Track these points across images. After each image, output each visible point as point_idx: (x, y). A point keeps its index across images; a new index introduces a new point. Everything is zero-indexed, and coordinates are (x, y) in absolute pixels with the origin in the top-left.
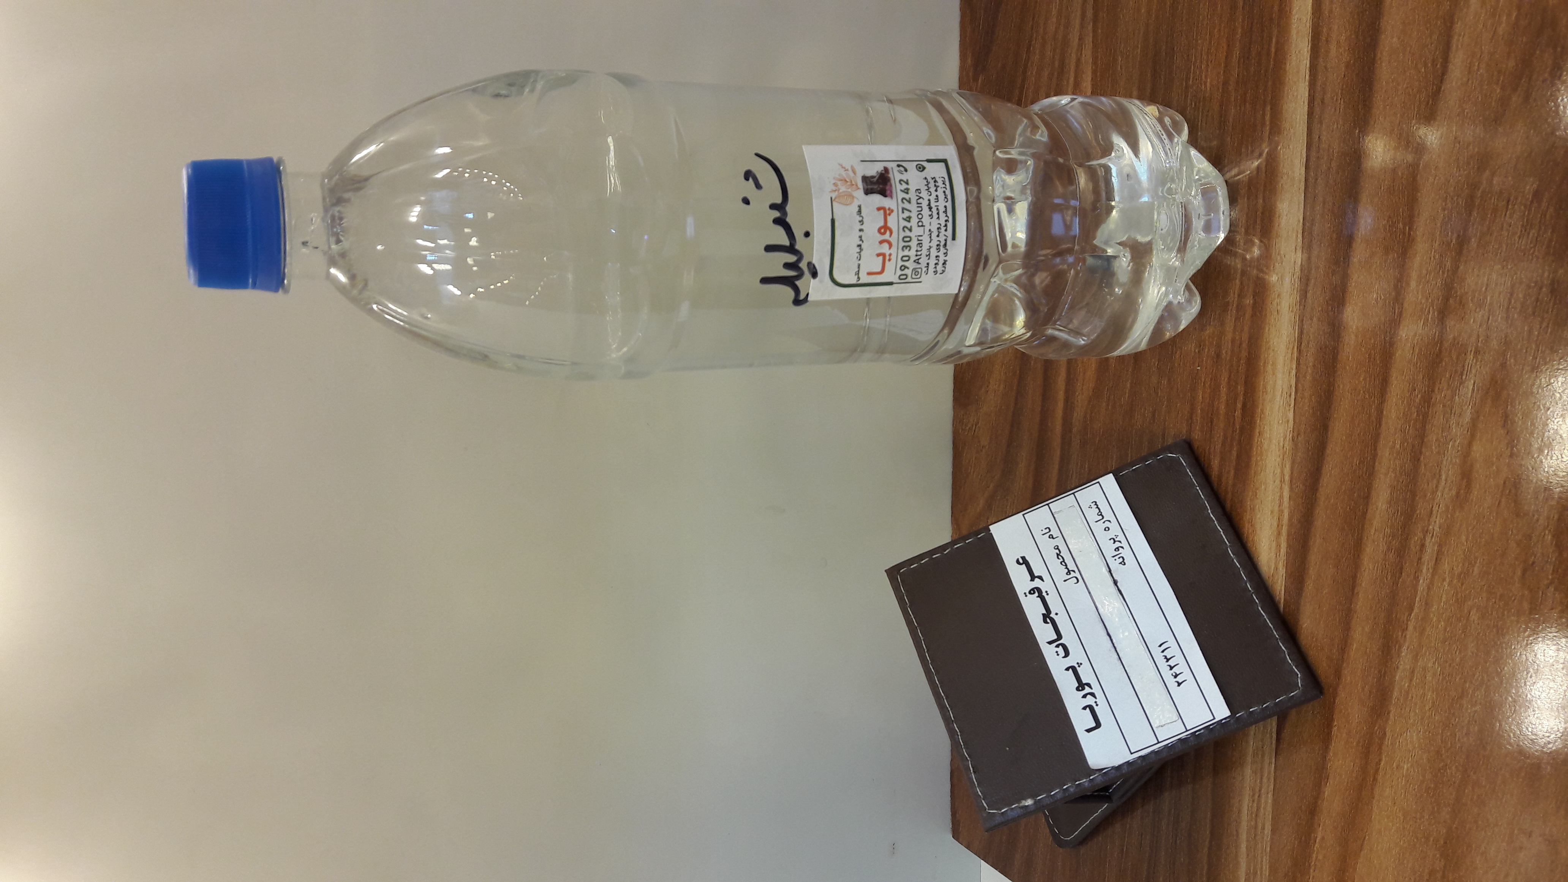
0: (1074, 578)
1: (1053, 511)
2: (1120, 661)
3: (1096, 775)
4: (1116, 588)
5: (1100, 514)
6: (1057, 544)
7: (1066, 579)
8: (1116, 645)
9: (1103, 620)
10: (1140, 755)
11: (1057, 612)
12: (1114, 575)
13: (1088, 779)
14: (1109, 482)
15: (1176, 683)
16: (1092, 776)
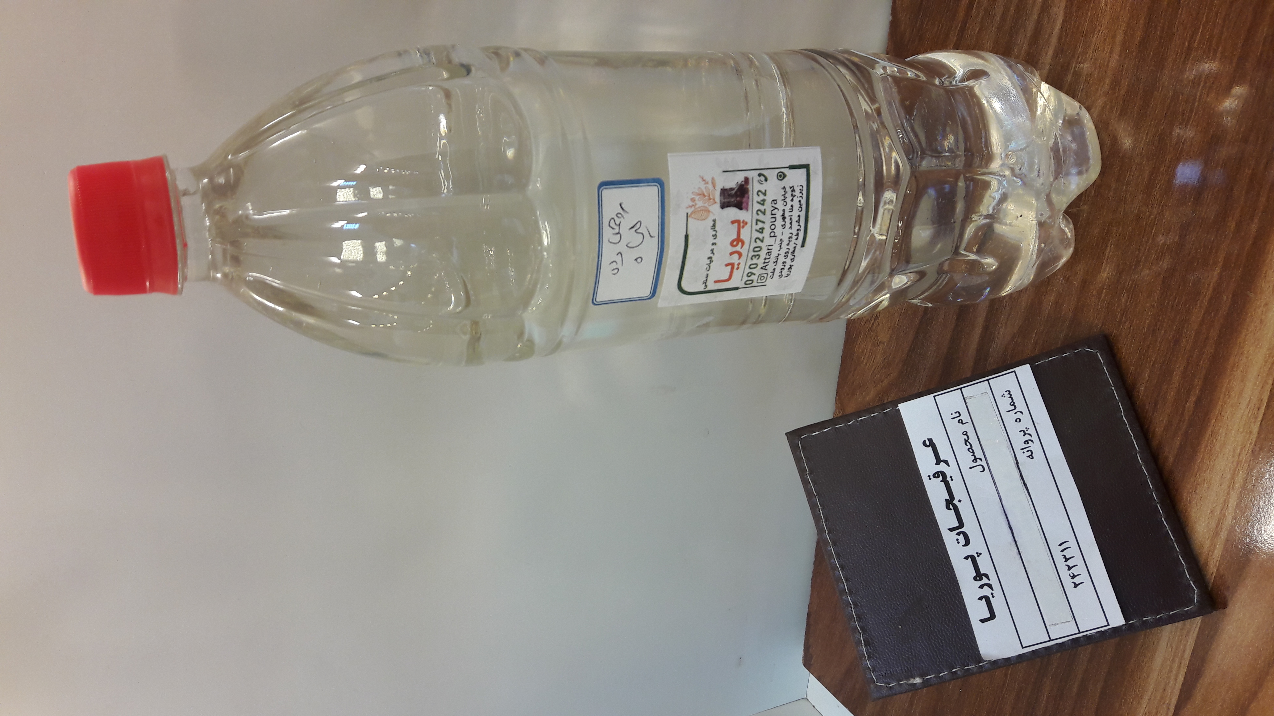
1: (965, 396)
2: (1019, 556)
3: (988, 664)
4: (1022, 481)
5: (1012, 404)
6: (966, 431)
7: (971, 466)
8: (1016, 538)
9: (1007, 513)
10: (1031, 650)
11: (961, 499)
14: (1025, 372)
15: (1073, 584)
16: (981, 663)
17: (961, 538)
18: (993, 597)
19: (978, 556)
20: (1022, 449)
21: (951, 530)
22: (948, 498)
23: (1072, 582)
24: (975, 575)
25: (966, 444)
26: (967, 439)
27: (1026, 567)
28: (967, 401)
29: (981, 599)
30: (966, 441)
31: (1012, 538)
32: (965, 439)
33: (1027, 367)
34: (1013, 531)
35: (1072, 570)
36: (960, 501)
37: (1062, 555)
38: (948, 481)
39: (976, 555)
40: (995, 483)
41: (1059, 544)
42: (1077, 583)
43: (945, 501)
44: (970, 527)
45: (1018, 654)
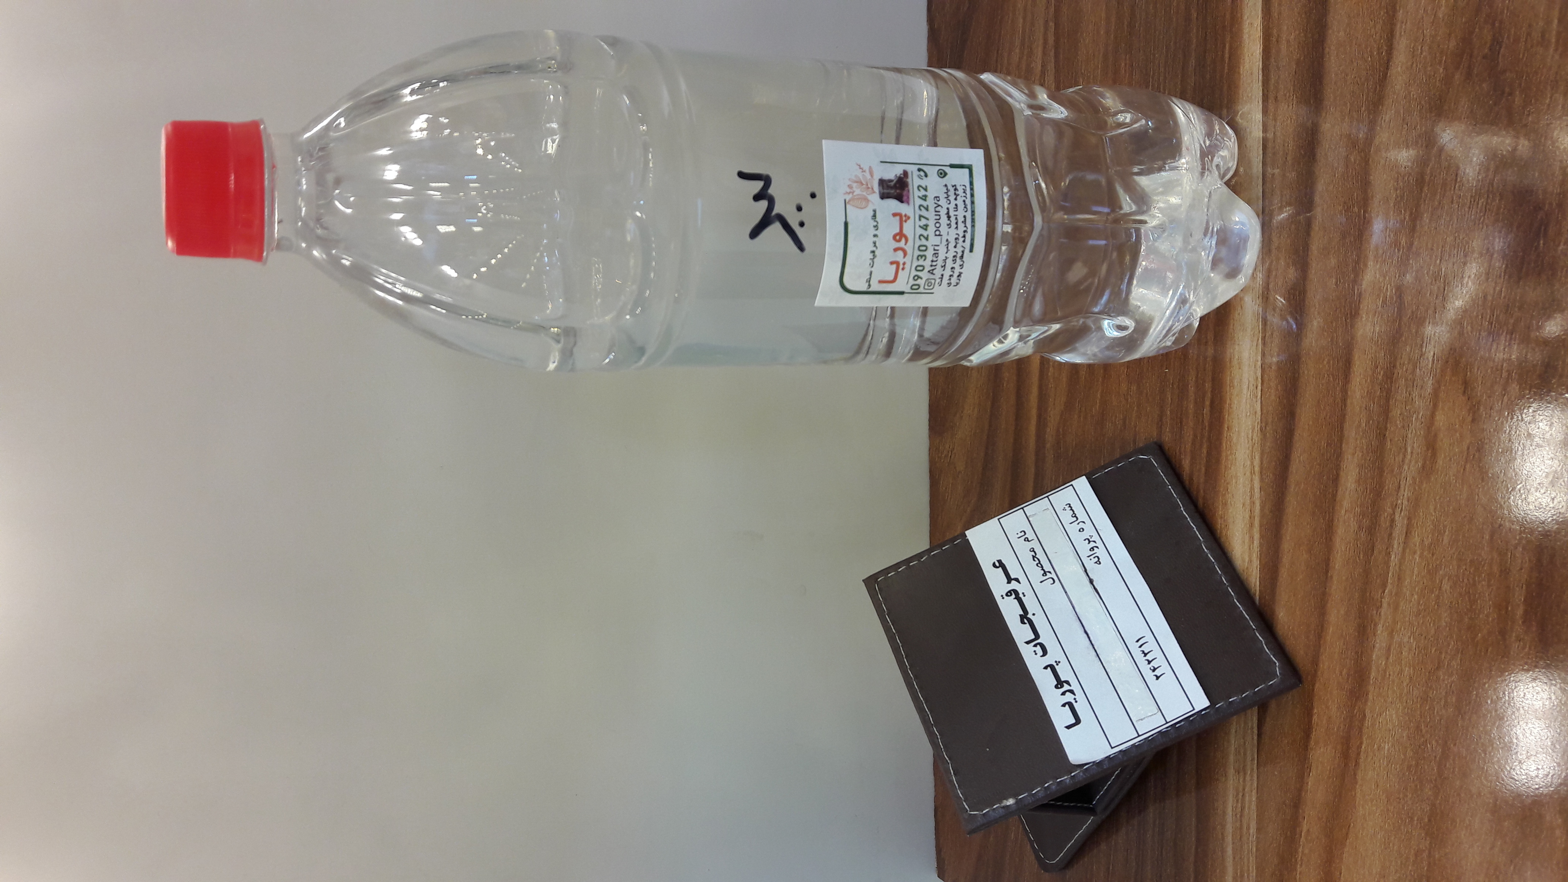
0: (1051, 580)
1: (1028, 515)
2: (1098, 658)
3: (1077, 772)
4: (1093, 587)
5: (1074, 515)
6: (1032, 547)
7: (1042, 580)
8: (1093, 642)
9: (1081, 619)
10: (1120, 749)
11: (1034, 613)
12: (1089, 574)
13: (1069, 776)
14: (1082, 484)
15: (1156, 678)
16: (1070, 768)
17: (1038, 649)
18: (1076, 702)
20: (1088, 557)
21: (1028, 643)
22: (1022, 613)
23: (1154, 676)
24: (1056, 683)
25: (1034, 560)
28: (1030, 518)
29: (1064, 705)
31: (1089, 642)
32: (1033, 556)
33: (1082, 479)
34: (1090, 635)
35: (1152, 664)
37: (1141, 651)
38: (1020, 598)
39: (1055, 664)
40: (1066, 592)
41: (1136, 641)
42: (1158, 675)
43: (1019, 616)
44: (1046, 638)
45: (1108, 755)
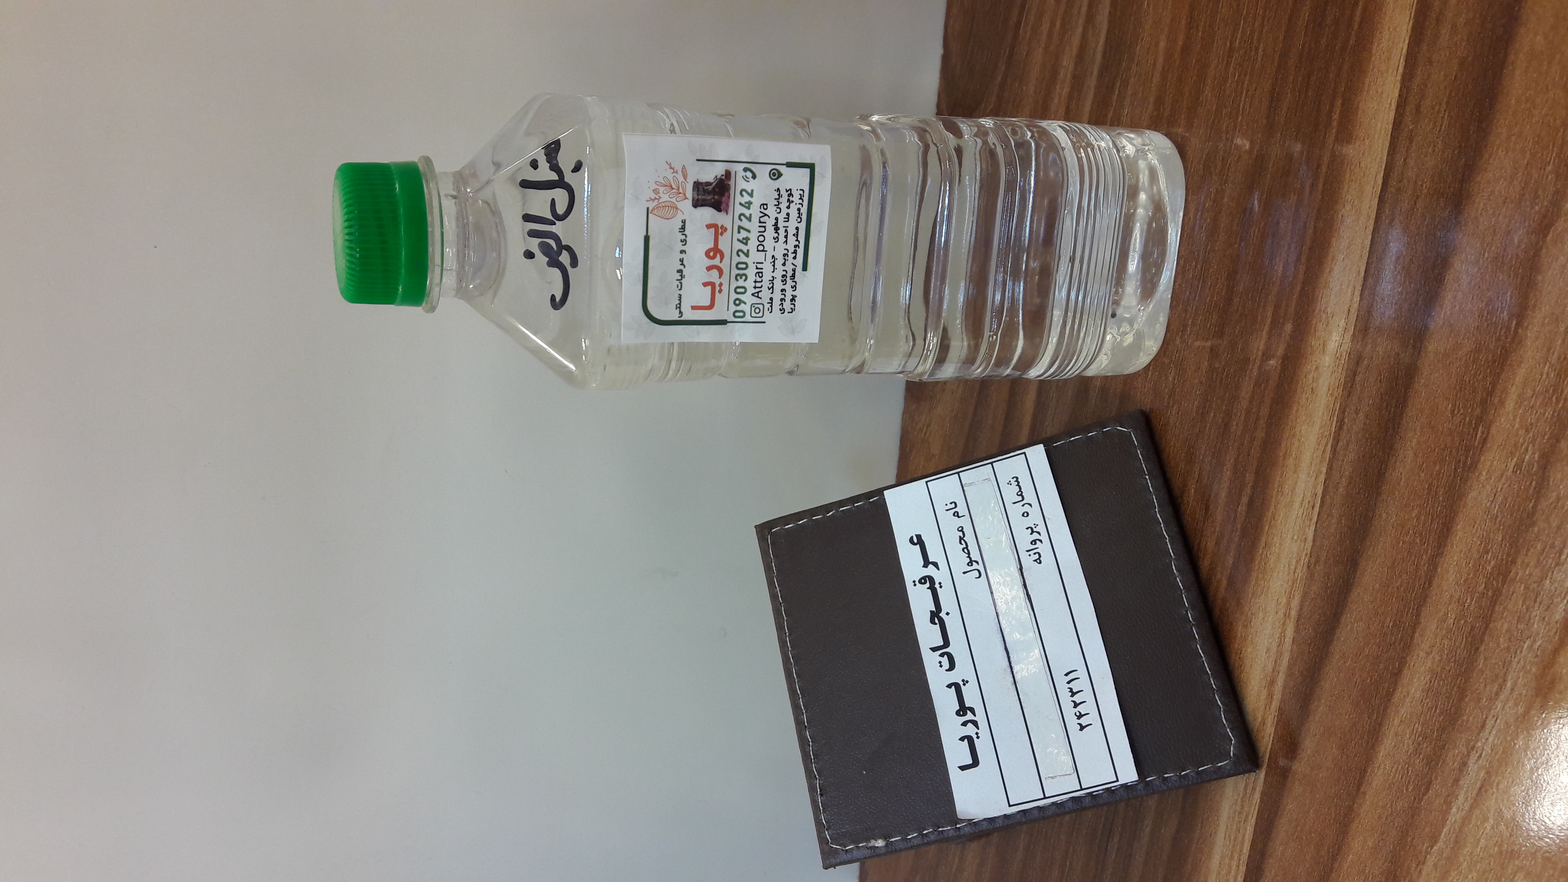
0: (976, 571)
1: (964, 483)
3: (964, 824)
4: (1025, 592)
5: (1019, 493)
6: (961, 525)
7: (966, 571)
8: (1012, 665)
10: (1021, 809)
11: (949, 611)
12: (1024, 575)
13: (952, 828)
15: (1079, 726)
16: (959, 824)
17: (945, 660)
18: (978, 737)
19: (964, 685)
20: (1028, 551)
21: (934, 649)
22: (934, 609)
23: (1079, 724)
24: (958, 708)
25: (961, 543)
26: (962, 536)
27: (1022, 701)
28: (965, 488)
29: (962, 739)
30: (961, 539)
31: (1008, 663)
32: (960, 537)
33: (1040, 447)
34: (1010, 655)
35: (1079, 708)
36: (948, 614)
37: (1069, 688)
38: (936, 589)
39: (961, 683)
40: (992, 593)
41: (1065, 673)
42: (1084, 725)
43: (929, 613)
44: (957, 648)
45: (1003, 814)
